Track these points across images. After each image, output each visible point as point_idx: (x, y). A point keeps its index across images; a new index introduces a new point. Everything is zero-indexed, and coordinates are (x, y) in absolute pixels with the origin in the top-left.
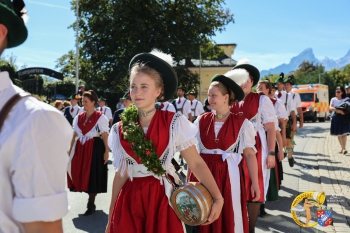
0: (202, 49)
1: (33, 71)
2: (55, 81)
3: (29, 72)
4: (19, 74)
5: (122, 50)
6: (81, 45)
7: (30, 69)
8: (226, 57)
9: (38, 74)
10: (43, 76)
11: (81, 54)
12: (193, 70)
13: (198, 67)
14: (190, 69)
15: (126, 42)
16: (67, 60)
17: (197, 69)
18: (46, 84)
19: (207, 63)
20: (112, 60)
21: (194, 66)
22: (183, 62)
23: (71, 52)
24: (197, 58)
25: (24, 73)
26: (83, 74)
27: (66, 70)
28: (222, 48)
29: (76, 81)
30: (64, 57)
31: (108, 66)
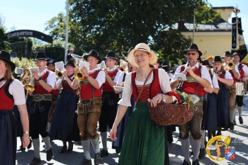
0: (196, 13)
1: (22, 33)
2: (44, 44)
3: (18, 34)
4: (9, 36)
5: (113, 13)
6: (71, 7)
7: (20, 31)
8: (223, 21)
9: (27, 36)
10: (32, 38)
11: (71, 16)
12: (186, 35)
13: (192, 31)
14: (183, 34)
15: (117, 5)
16: (56, 23)
17: (191, 34)
18: (35, 46)
19: (201, 27)
20: (102, 24)
21: (188, 31)
22: (176, 26)
23: (60, 15)
24: (190, 21)
25: (13, 35)
26: (73, 37)
27: (55, 33)
28: (218, 11)
29: (65, 45)
30: (53, 20)
31: (98, 29)
